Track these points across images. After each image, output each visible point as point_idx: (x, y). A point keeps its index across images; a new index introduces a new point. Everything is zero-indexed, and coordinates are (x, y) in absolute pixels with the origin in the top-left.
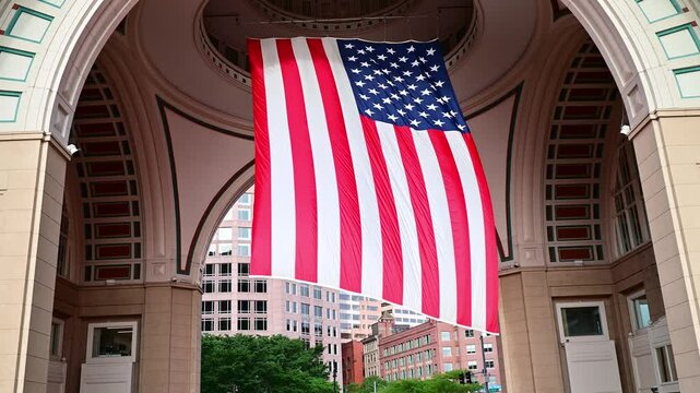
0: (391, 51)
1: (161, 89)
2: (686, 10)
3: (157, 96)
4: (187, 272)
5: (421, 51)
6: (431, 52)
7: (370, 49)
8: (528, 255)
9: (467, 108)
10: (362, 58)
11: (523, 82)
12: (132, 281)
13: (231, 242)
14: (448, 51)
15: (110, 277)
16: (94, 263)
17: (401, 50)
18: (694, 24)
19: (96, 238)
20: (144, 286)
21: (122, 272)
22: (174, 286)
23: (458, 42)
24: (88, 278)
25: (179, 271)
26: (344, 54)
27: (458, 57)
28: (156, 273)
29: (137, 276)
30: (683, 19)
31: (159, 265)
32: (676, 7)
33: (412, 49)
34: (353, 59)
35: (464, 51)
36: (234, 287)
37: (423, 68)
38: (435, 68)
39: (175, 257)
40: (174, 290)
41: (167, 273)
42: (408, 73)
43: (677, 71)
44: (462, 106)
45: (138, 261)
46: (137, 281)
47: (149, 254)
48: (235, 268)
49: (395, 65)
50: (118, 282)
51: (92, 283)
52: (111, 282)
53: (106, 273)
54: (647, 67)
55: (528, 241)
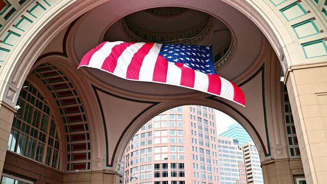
1: (94, 82)
2: (309, 12)
3: (92, 85)
4: (111, 166)
8: (279, 153)
11: (264, 64)
12: (87, 170)
13: (167, 153)
15: (77, 169)
16: (71, 162)
18: (314, 19)
19: (72, 151)
20: (91, 173)
21: (82, 166)
22: (104, 172)
24: (68, 170)
25: (108, 165)
28: (97, 166)
29: (89, 168)
30: (308, 16)
31: (98, 163)
32: (304, 11)
36: (169, 174)
39: (105, 159)
40: (105, 174)
41: (101, 166)
43: (304, 45)
45: (89, 161)
46: (89, 170)
47: (93, 157)
48: (169, 165)
50: (81, 171)
51: (70, 171)
52: (77, 171)
53: (76, 167)
54: (286, 44)
55: (278, 145)
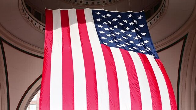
0: (120, 16)
5: (135, 17)
6: (140, 17)
7: (109, 15)
9: (158, 47)
10: (104, 20)
11: (188, 33)
14: (150, 17)
17: (125, 16)
23: (155, 12)
26: (95, 17)
27: (154, 20)
33: (130, 16)
34: (99, 20)
35: (158, 17)
37: (135, 26)
38: (142, 26)
42: (127, 29)
44: (155, 46)
49: (121, 24)
